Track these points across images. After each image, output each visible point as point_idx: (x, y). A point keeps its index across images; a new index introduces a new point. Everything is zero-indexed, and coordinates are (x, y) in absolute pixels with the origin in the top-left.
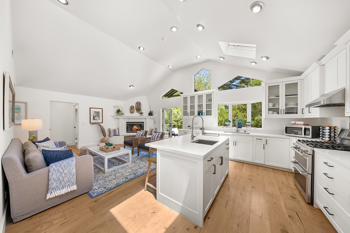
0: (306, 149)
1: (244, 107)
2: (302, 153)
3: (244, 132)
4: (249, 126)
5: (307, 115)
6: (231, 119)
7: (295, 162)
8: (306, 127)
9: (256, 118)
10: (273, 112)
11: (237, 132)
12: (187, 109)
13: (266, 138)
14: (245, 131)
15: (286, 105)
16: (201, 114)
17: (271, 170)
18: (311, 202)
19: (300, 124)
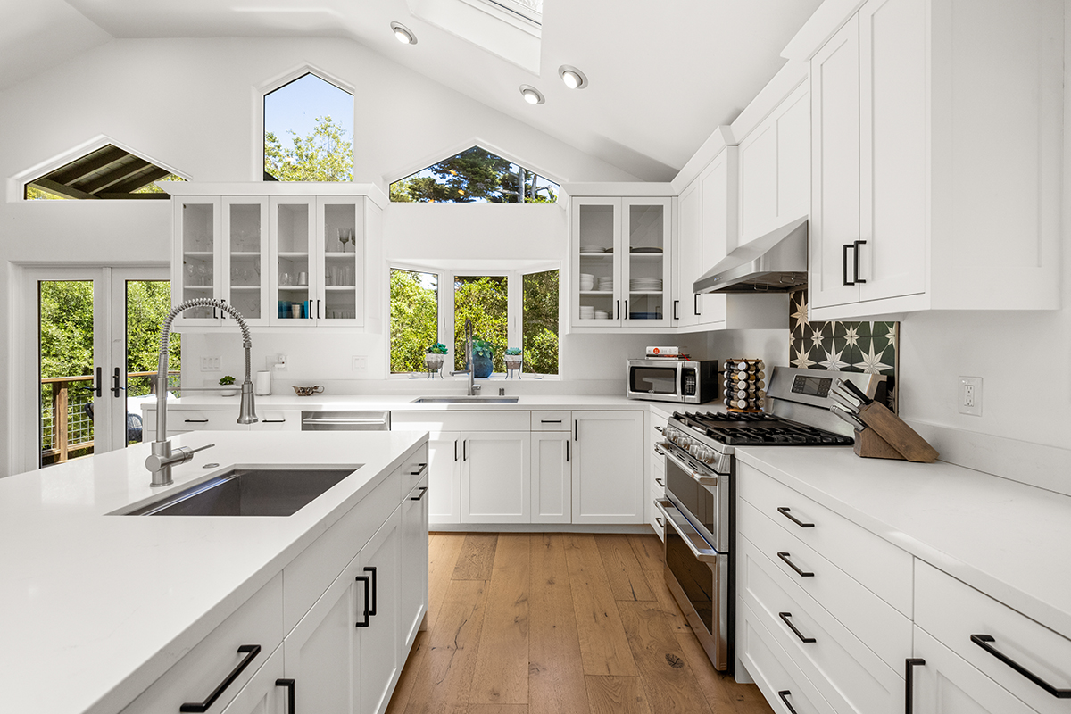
0: (709, 453)
1: (499, 298)
2: (692, 465)
3: (497, 396)
4: (515, 366)
5: (689, 324)
6: (446, 338)
7: (666, 504)
8: (686, 366)
9: (538, 339)
10: (595, 310)
11: (471, 397)
12: (209, 279)
13: (576, 416)
14: (502, 391)
15: (632, 285)
16: (297, 309)
17: (592, 541)
18: (727, 667)
19: (669, 356)
